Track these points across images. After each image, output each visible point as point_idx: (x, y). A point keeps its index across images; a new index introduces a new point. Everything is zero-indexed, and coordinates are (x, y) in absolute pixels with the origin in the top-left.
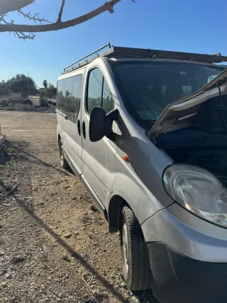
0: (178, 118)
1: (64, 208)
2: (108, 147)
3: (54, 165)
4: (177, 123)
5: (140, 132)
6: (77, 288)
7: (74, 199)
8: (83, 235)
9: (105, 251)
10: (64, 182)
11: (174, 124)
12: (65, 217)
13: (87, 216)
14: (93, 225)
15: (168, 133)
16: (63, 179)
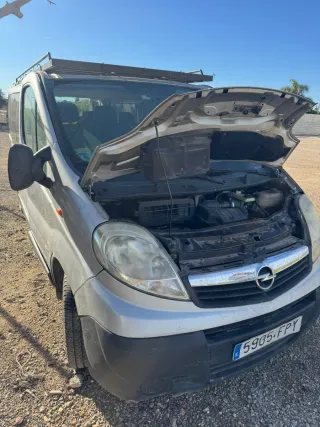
0: (116, 162)
1: (12, 268)
2: (44, 195)
3: (11, 208)
4: (114, 168)
5: (73, 179)
6: (8, 373)
7: (29, 255)
8: (30, 303)
9: (54, 321)
10: (19, 232)
11: (112, 170)
12: (11, 280)
13: (40, 278)
14: (46, 289)
15: (108, 181)
16: (19, 228)
